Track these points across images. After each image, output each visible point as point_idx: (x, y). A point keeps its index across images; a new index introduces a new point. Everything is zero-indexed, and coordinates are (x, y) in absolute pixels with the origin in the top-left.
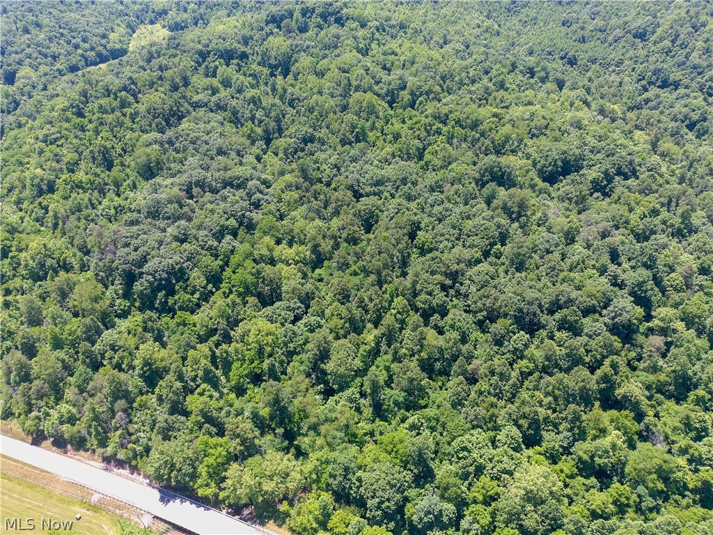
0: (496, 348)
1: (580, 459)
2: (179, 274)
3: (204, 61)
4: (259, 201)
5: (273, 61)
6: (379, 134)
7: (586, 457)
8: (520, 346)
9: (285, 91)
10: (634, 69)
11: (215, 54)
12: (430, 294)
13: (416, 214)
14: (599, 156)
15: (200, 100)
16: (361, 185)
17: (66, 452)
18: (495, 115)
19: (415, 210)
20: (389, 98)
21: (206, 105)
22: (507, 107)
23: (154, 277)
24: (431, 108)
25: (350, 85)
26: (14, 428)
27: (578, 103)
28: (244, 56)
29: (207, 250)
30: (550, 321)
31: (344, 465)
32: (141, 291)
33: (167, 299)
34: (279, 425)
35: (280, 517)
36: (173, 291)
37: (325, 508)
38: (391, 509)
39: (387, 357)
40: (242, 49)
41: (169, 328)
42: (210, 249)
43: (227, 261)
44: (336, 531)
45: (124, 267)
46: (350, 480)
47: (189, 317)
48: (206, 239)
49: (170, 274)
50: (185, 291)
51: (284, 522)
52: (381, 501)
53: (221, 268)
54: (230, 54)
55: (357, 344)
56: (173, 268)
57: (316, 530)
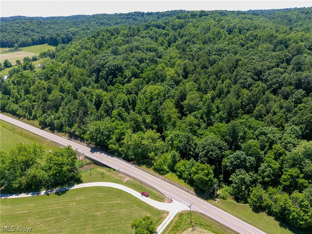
2: (120, 70)
17: (54, 133)
19: (238, 56)
23: (109, 68)
26: (36, 123)
31: (187, 136)
32: (102, 75)
33: (113, 79)
34: (156, 124)
35: (149, 164)
36: (116, 77)
37: (174, 157)
38: (213, 157)
39: (217, 101)
40: (164, 25)
41: (111, 90)
42: (136, 65)
43: (143, 71)
44: (179, 170)
45: (97, 66)
46: (190, 145)
47: (121, 86)
48: (135, 61)
49: (116, 69)
50: (121, 77)
51: (151, 166)
52: (208, 151)
53: (139, 73)
54: (158, 27)
55: (202, 97)
56: (118, 66)
57: (168, 172)
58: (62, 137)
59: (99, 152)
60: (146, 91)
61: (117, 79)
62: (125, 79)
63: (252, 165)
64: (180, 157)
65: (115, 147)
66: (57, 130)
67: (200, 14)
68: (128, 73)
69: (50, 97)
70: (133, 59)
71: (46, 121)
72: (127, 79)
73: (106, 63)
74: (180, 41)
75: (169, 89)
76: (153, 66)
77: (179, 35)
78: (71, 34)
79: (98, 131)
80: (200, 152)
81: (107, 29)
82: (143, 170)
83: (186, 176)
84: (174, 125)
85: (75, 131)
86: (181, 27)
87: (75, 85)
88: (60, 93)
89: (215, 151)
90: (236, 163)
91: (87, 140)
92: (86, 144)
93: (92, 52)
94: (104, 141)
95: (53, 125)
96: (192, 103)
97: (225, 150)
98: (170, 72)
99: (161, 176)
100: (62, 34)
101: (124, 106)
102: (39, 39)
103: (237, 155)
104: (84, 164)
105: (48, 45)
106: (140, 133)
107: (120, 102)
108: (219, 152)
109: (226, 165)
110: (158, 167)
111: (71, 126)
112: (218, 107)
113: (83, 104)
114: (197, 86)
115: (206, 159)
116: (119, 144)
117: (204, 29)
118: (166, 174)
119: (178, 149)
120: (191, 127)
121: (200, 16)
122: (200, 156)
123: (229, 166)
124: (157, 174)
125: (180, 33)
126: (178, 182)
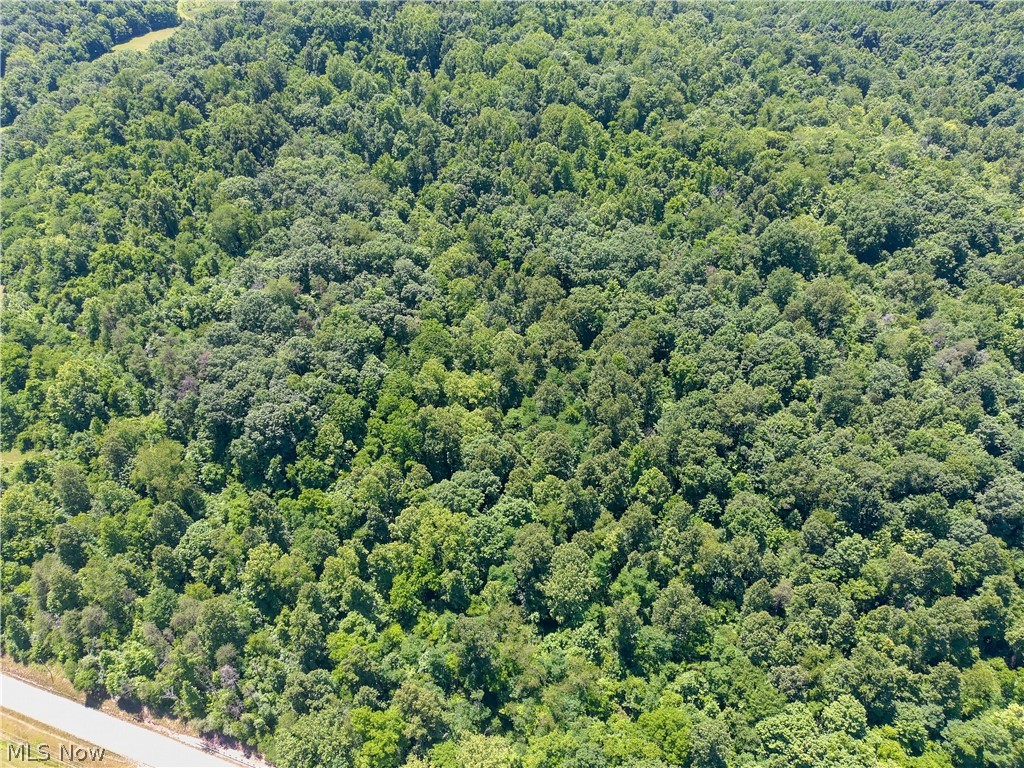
0: (812, 557)
1: (959, 751)
2: (301, 428)
3: (303, 44)
4: (414, 295)
5: (412, 46)
6: (591, 175)
7: (970, 750)
8: (854, 558)
9: (436, 97)
10: (970, 55)
11: (321, 33)
12: (699, 462)
13: (665, 321)
14: (943, 217)
15: (303, 115)
16: (572, 265)
17: (141, 720)
18: (771, 144)
19: (663, 314)
20: (601, 112)
21: (314, 121)
22: (789, 129)
23: (263, 434)
24: (671, 131)
25: (539, 89)
27: (895, 120)
28: (365, 35)
29: (340, 383)
30: (896, 512)
33: (284, 468)
45: (214, 415)
48: (339, 366)
56: (294, 421)
61: (299, 464)
62: (323, 458)
66: (150, 708)
68: (329, 431)
70: (332, 355)
71: (101, 681)
72: (330, 461)
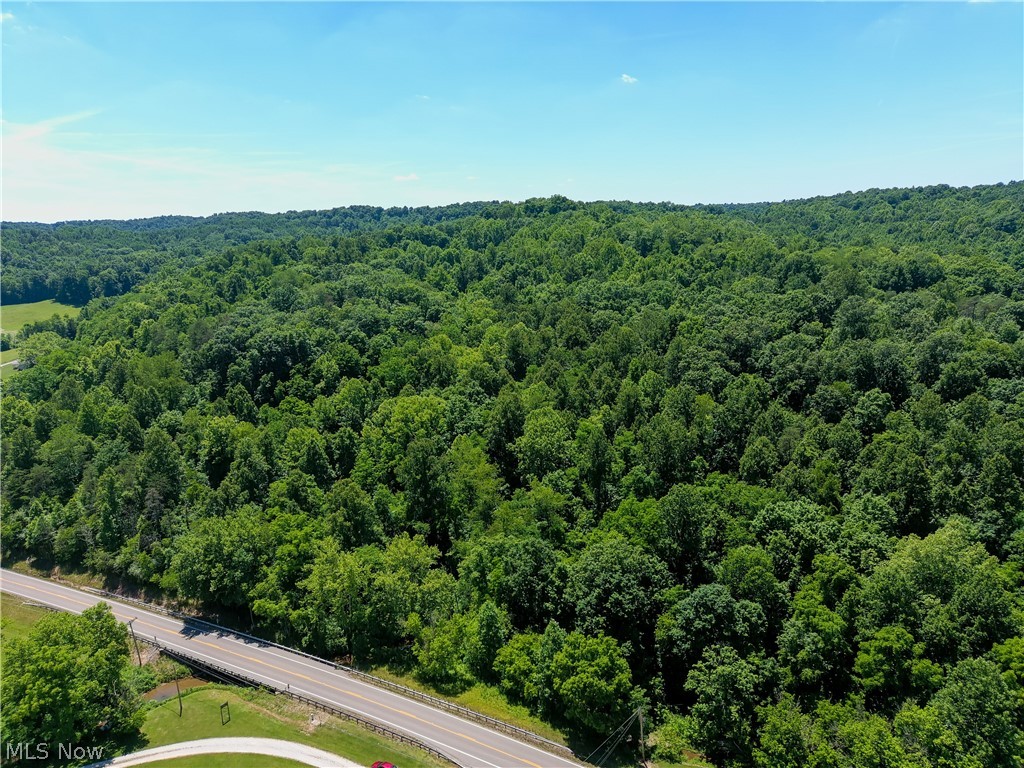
2: (299, 353)
23: (261, 350)
31: (533, 546)
32: (238, 373)
33: (274, 385)
34: (423, 519)
35: (401, 662)
36: (286, 377)
37: (490, 623)
38: (623, 610)
39: (624, 437)
40: (444, 235)
41: (266, 418)
42: (354, 341)
43: (377, 359)
44: (510, 669)
45: (221, 346)
46: (544, 578)
47: (303, 405)
48: (350, 329)
49: (285, 353)
50: (303, 377)
51: (409, 669)
52: (605, 590)
53: (366, 365)
54: (427, 240)
55: (573, 425)
56: (293, 342)
57: (470, 684)
58: (79, 589)
59: (215, 634)
60: (387, 417)
61: (287, 384)
62: (316, 381)
63: (753, 627)
64: (510, 626)
65: (276, 607)
66: (62, 563)
67: (551, 205)
68: (326, 363)
69: (44, 450)
70: (346, 323)
71: (23, 535)
72: (322, 384)
73: (252, 335)
74: (494, 276)
75: (466, 405)
76: (411, 343)
77: (491, 261)
78: (138, 268)
79: (214, 552)
80: (578, 598)
81: (260, 245)
82: (379, 684)
83: (534, 691)
84: (487, 517)
85: (128, 565)
86: (499, 238)
87: (137, 407)
88: (83, 436)
89: (629, 588)
90: (704, 626)
91: (173, 593)
92: (167, 607)
93: (207, 310)
94: (235, 588)
95: (49, 547)
96: (542, 442)
97: (662, 587)
98: (468, 357)
99: (444, 701)
100: (108, 267)
101: (313, 465)
102: (25, 285)
103: (702, 598)
104: (157, 678)
105: (54, 302)
106: (368, 551)
107: (298, 454)
108: (641, 594)
109: (670, 637)
110: (434, 669)
111: (113, 544)
112: (626, 455)
113: (162, 465)
114: (555, 394)
115: (601, 619)
116: (290, 597)
117: (566, 242)
118: (464, 690)
119: (503, 595)
120: (545, 522)
121: (553, 211)
122: (581, 610)
123: (680, 640)
124: (431, 694)
125: (493, 254)
126: (508, 717)
